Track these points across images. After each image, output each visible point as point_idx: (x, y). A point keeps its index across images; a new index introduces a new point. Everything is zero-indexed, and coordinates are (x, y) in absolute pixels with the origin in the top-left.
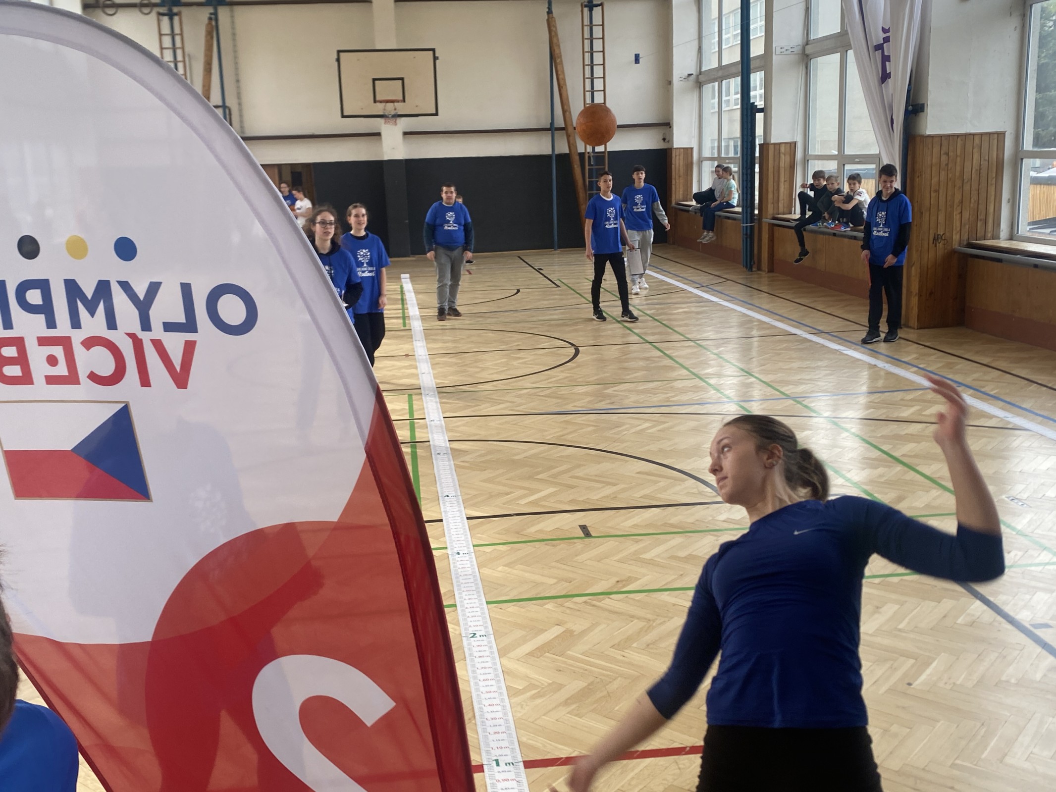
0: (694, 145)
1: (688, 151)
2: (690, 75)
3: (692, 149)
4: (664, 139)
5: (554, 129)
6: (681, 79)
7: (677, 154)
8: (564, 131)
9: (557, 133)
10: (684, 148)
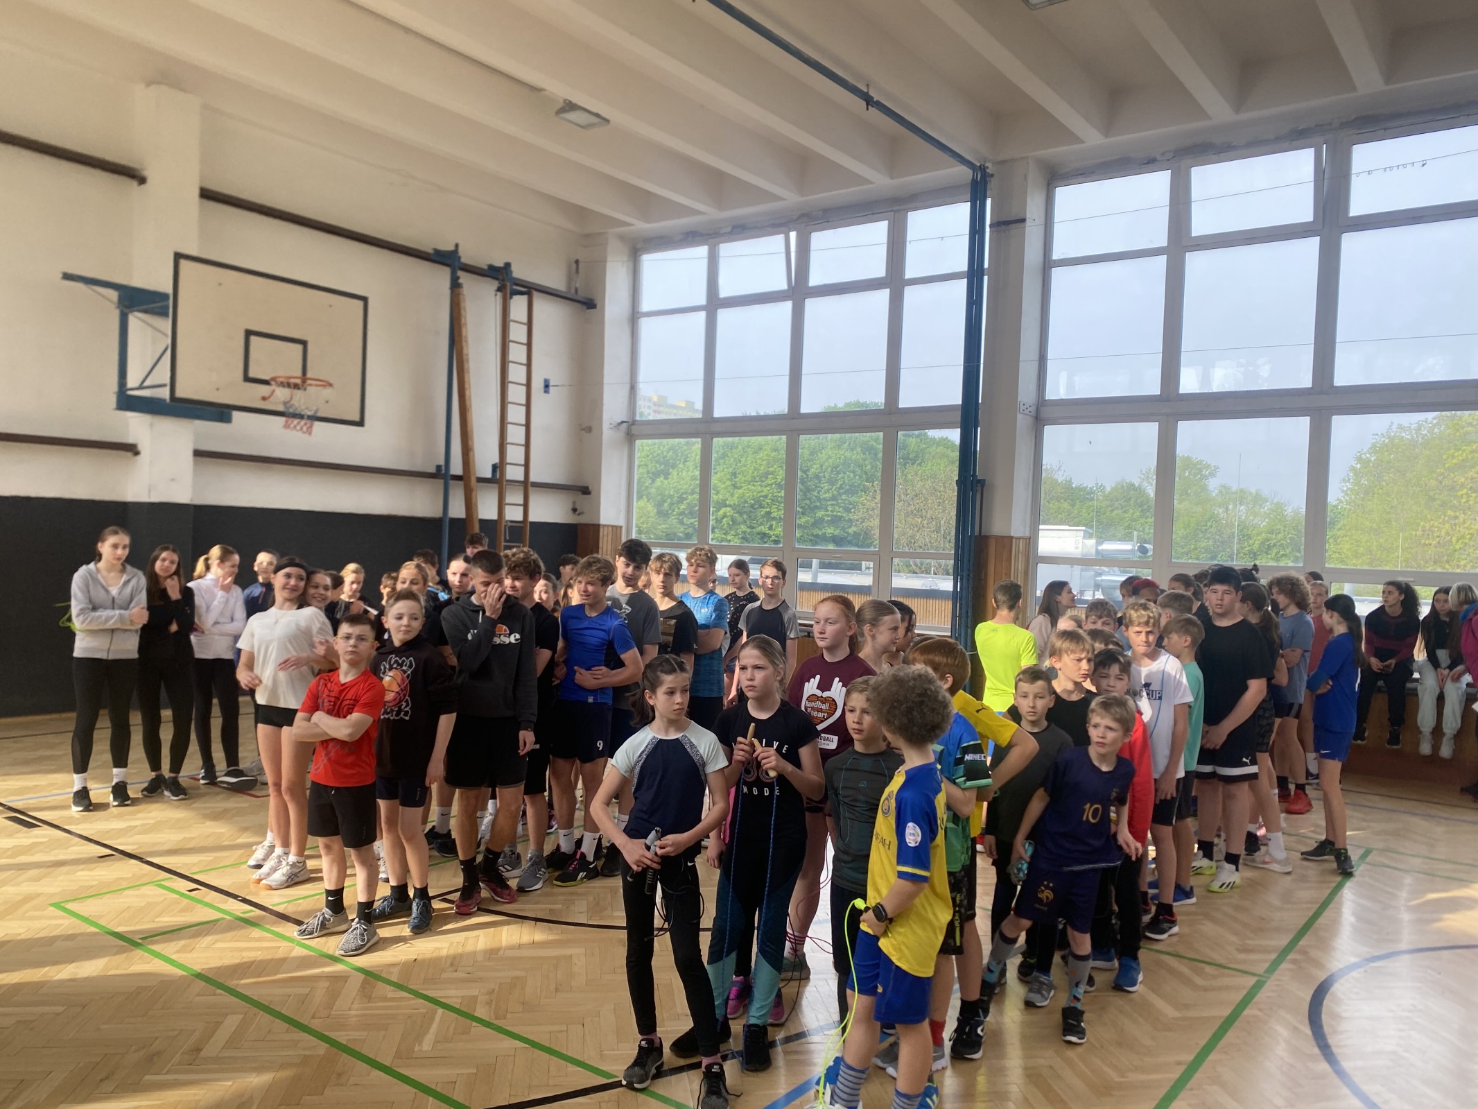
0: (621, 522)
1: (616, 529)
2: (623, 422)
3: (621, 527)
4: (574, 510)
5: (449, 477)
6: (612, 426)
7: (605, 533)
8: (461, 483)
9: (452, 483)
10: (612, 526)
